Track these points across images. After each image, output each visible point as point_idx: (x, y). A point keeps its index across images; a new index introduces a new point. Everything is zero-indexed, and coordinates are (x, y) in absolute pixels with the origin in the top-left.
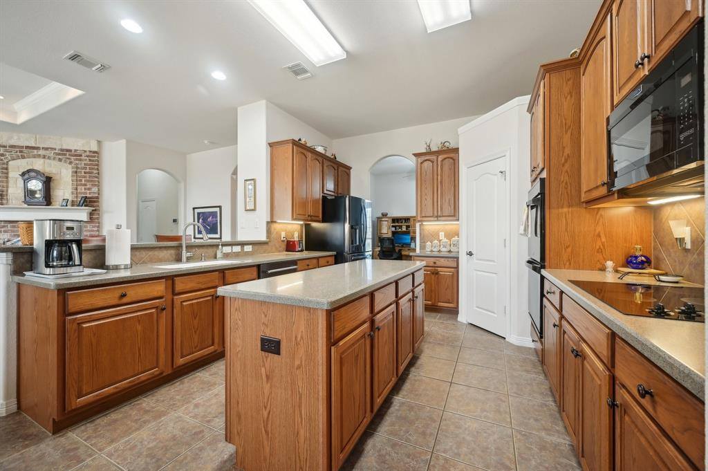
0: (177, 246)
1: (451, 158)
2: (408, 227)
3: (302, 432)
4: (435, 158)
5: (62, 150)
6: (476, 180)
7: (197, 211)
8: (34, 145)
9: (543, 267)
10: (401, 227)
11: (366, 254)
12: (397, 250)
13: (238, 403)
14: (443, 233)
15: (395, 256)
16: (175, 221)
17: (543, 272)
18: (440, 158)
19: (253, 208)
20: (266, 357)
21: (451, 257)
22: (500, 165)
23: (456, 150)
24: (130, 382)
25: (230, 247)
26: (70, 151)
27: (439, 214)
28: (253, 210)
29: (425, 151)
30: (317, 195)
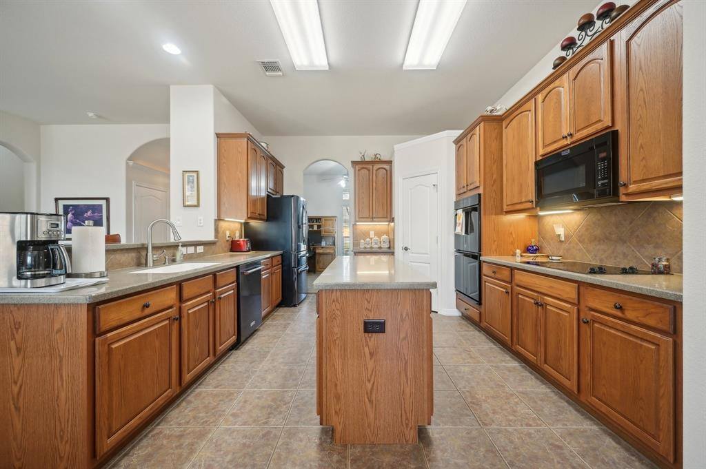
0: (138, 248)
1: (384, 169)
2: (319, 226)
3: (408, 390)
4: (370, 166)
6: (410, 190)
7: (62, 202)
9: (480, 255)
10: (311, 226)
11: (303, 253)
13: (336, 385)
14: (373, 232)
18: (375, 168)
19: (196, 204)
20: (370, 338)
22: (433, 179)
23: (390, 163)
24: (151, 409)
25: (193, 248)
27: (374, 216)
28: (195, 206)
29: (360, 160)
30: (263, 194)
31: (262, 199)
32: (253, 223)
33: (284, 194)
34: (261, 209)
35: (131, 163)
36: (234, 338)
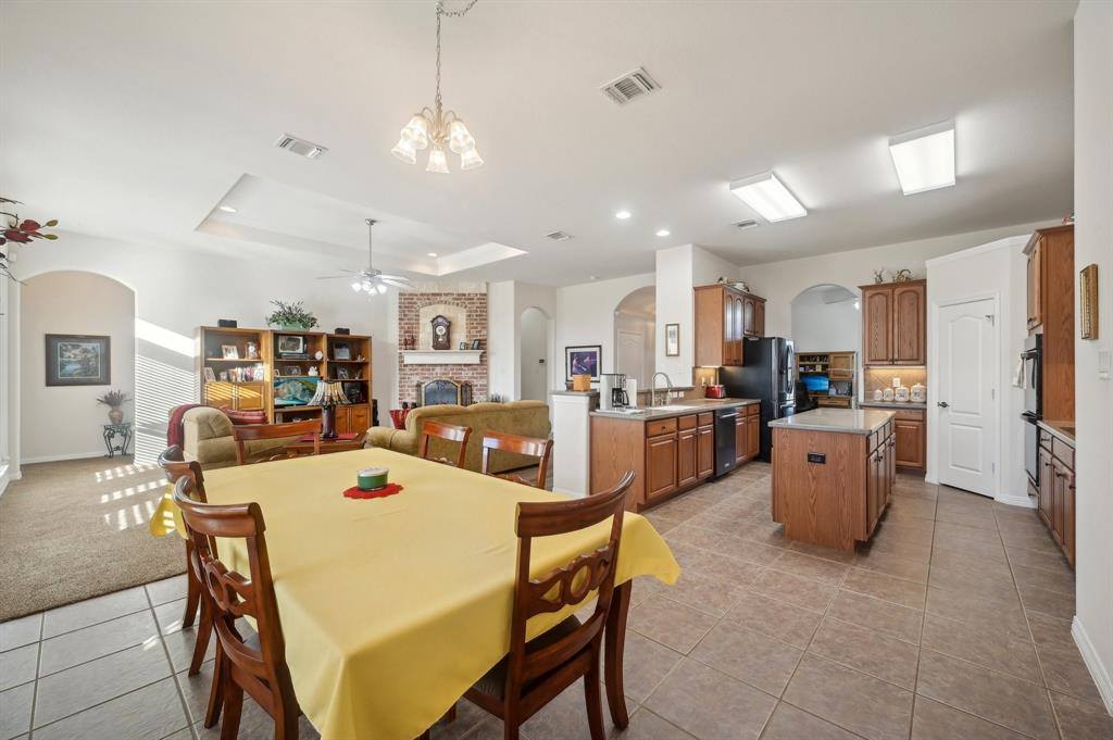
0: (648, 393)
1: (914, 291)
2: (825, 367)
4: (890, 291)
5: (459, 295)
6: (952, 321)
7: (570, 351)
8: (437, 292)
9: (1041, 419)
10: (813, 367)
11: (788, 403)
12: (811, 399)
14: (899, 379)
15: (808, 406)
16: (542, 361)
17: (1041, 424)
18: (897, 291)
19: (676, 353)
20: (813, 466)
21: (913, 409)
22: (988, 308)
23: (923, 283)
25: (677, 393)
26: (464, 295)
27: (896, 357)
28: (676, 355)
29: (874, 283)
30: (739, 337)
31: (738, 343)
32: (728, 369)
33: (766, 336)
34: (738, 354)
35: (617, 313)
36: (710, 471)
